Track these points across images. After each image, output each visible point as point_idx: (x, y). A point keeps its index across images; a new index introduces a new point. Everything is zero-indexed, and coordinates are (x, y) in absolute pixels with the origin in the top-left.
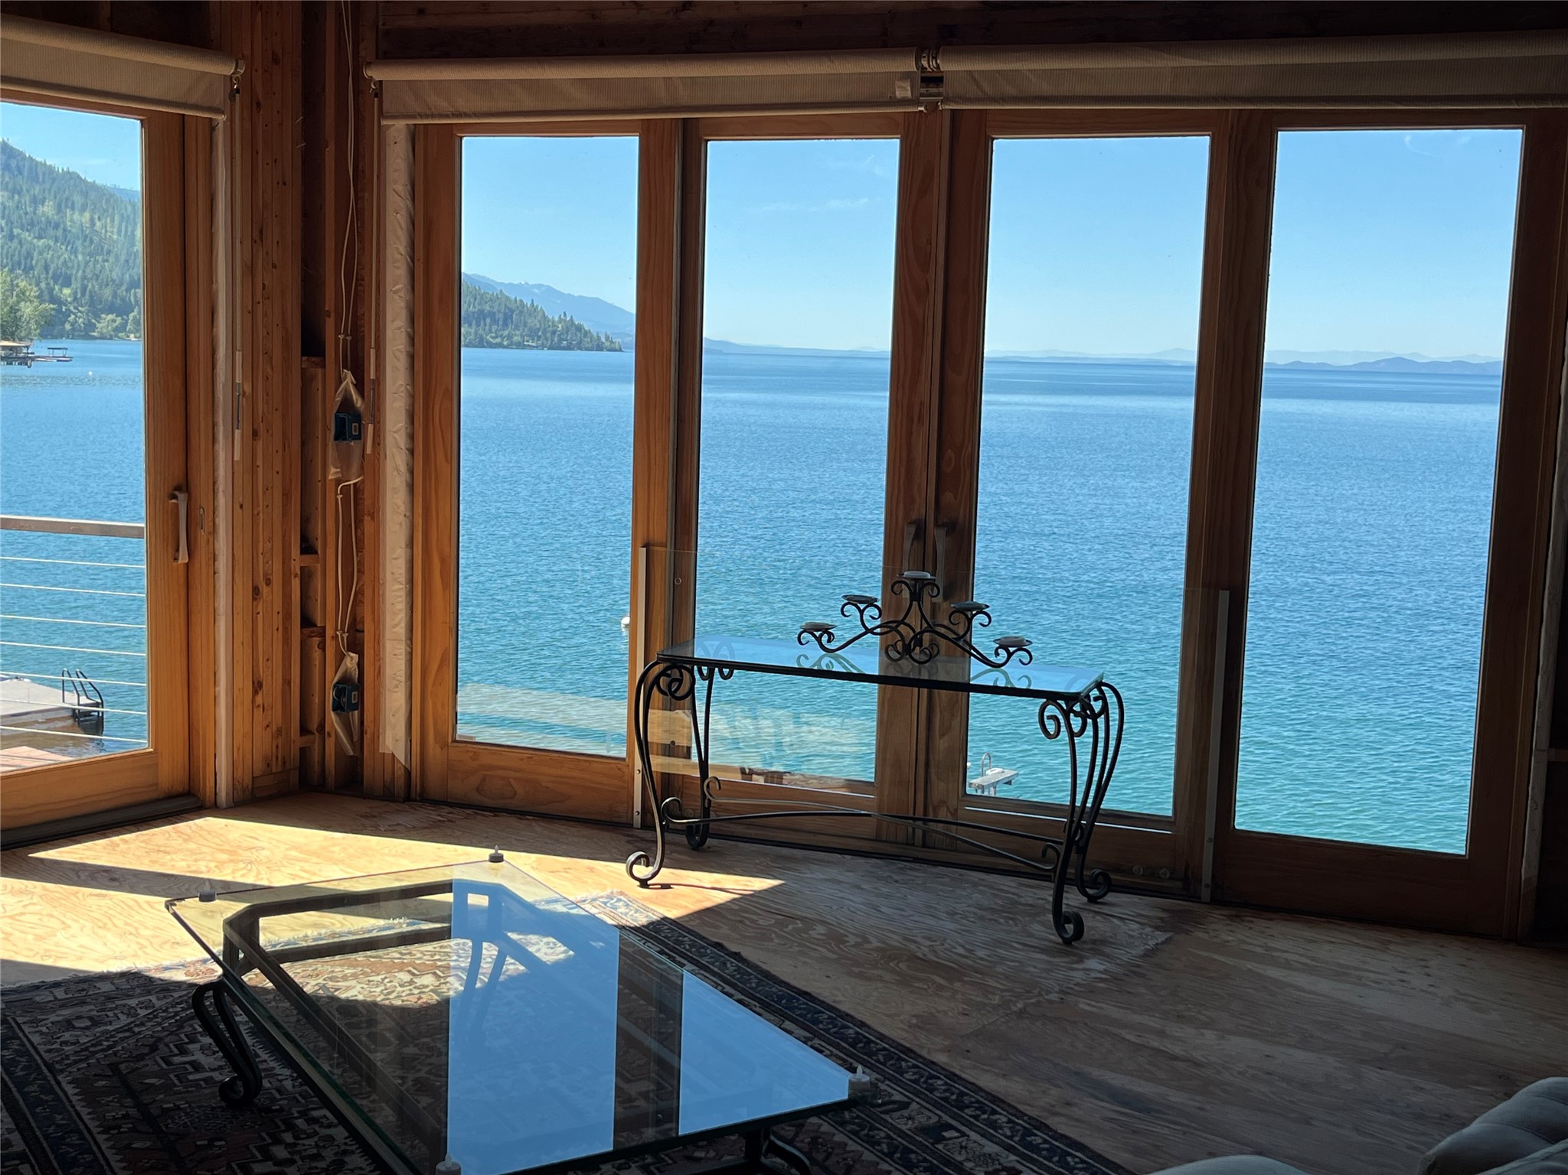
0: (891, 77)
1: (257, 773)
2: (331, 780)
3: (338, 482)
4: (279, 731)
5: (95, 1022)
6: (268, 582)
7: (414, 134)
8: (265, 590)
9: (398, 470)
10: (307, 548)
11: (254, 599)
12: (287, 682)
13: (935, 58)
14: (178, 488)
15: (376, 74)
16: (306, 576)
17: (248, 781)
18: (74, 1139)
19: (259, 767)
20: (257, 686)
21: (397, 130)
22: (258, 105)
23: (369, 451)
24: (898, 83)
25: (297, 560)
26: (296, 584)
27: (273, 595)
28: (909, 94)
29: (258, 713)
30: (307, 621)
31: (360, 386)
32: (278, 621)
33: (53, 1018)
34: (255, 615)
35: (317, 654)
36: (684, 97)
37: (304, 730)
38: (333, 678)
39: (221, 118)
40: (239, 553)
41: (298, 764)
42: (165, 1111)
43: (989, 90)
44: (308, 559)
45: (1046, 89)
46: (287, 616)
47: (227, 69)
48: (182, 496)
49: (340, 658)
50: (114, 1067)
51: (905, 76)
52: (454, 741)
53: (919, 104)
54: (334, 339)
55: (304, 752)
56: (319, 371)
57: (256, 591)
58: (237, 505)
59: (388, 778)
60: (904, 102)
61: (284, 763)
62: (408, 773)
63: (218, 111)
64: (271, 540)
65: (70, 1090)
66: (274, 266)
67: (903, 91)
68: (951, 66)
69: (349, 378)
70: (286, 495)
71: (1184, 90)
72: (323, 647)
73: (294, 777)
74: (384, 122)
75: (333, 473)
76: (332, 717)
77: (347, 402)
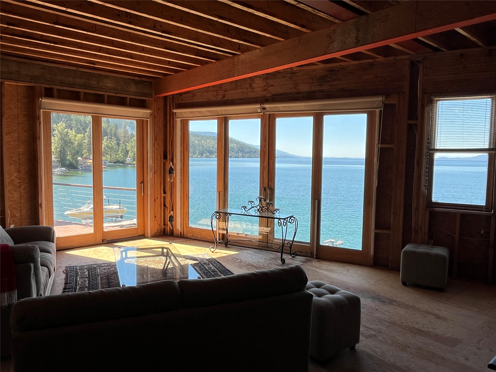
0: (257, 108)
1: (155, 232)
2: (169, 234)
3: (170, 181)
4: (160, 225)
5: (109, 269)
6: (157, 199)
7: (181, 121)
8: (156, 200)
9: (179, 179)
10: (165, 193)
11: (155, 201)
12: (161, 216)
13: (264, 105)
14: (142, 182)
15: (175, 111)
16: (164, 198)
17: (154, 233)
18: (96, 285)
19: (156, 231)
20: (155, 217)
21: (178, 121)
22: (156, 117)
23: (174, 176)
24: (258, 109)
25: (163, 195)
26: (163, 199)
27: (158, 201)
28: (260, 111)
29: (156, 221)
30: (165, 205)
31: (173, 164)
32: (159, 205)
33: (103, 268)
34: (155, 204)
35: (166, 211)
36: (224, 113)
37: (164, 225)
38: (169, 216)
39: (149, 120)
40: (152, 194)
41: (163, 230)
42: (112, 282)
43: (274, 110)
44: (165, 195)
45: (283, 109)
46: (161, 205)
47: (149, 111)
48: (142, 184)
49: (170, 212)
50: (108, 276)
51: (259, 108)
52: (189, 227)
53: (262, 113)
54: (169, 157)
55: (164, 229)
56: (167, 162)
57: (155, 200)
58: (151, 185)
59: (178, 234)
60: (259, 112)
61: (160, 230)
62: (181, 233)
63: (148, 118)
64: (158, 191)
65: (99, 278)
66: (158, 144)
67: (259, 110)
68: (266, 106)
69: (171, 163)
70: (161, 184)
71: (306, 109)
72: (167, 210)
73: (162, 233)
74: (176, 119)
75: (169, 180)
76: (169, 222)
77: (171, 167)
